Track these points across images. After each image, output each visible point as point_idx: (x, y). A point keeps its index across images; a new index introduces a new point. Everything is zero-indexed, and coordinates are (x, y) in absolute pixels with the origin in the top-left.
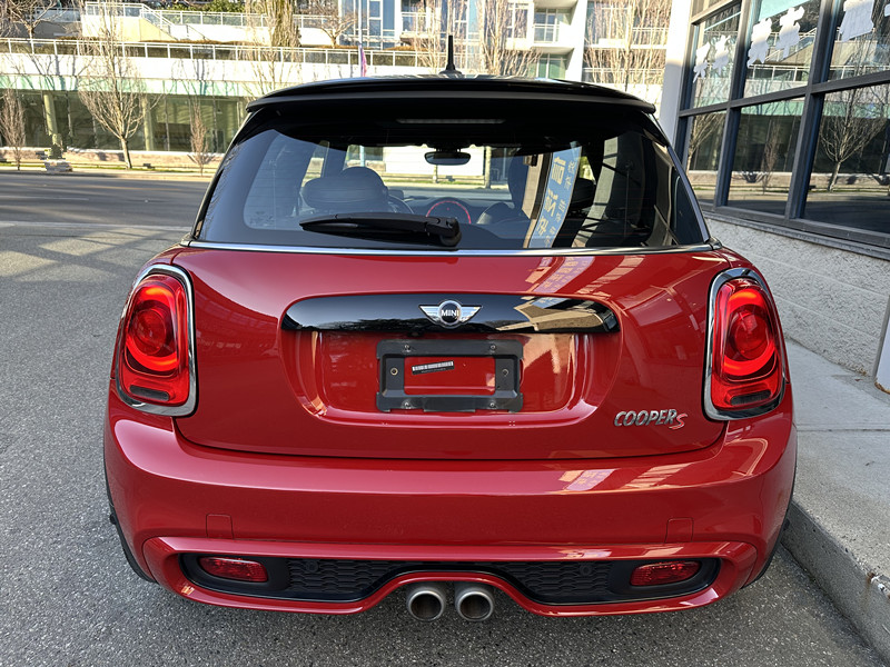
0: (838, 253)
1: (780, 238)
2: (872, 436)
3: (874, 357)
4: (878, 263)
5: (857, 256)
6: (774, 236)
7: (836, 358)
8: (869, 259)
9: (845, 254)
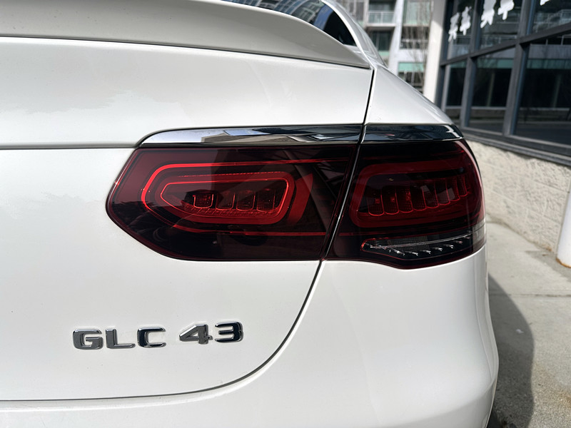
0: (534, 160)
1: (498, 150)
2: (541, 300)
3: (557, 238)
4: (560, 168)
5: (547, 163)
6: (494, 149)
7: (532, 238)
8: (554, 165)
9: (539, 161)
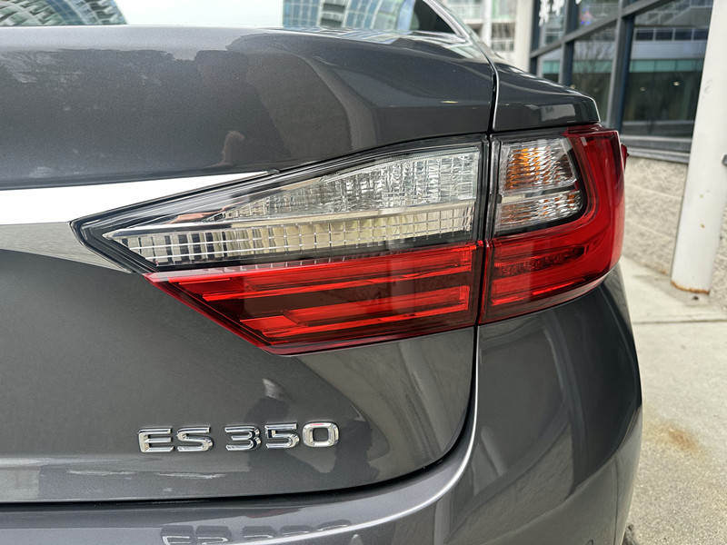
0: (642, 162)
4: (673, 166)
7: (643, 261)
8: (666, 164)
9: (648, 162)
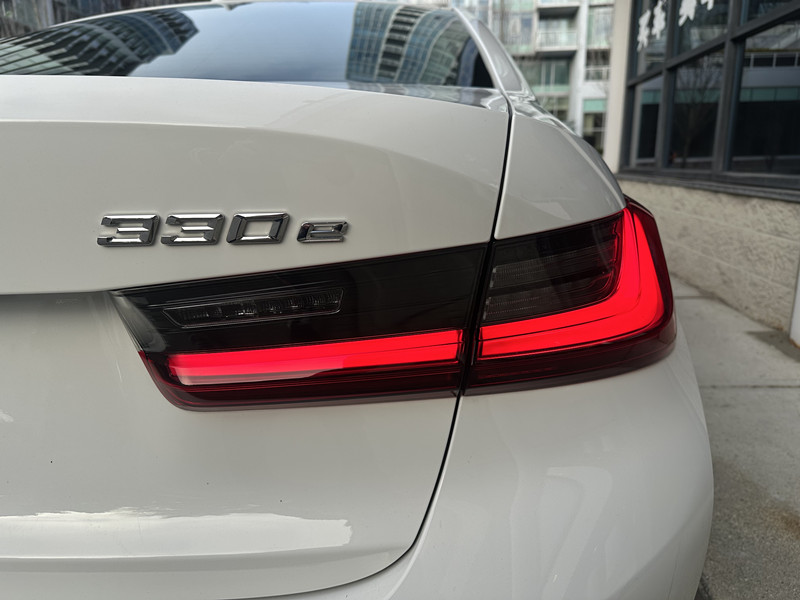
0: (755, 202)
1: (707, 193)
4: (790, 207)
5: (772, 202)
7: (756, 315)
8: (782, 204)
